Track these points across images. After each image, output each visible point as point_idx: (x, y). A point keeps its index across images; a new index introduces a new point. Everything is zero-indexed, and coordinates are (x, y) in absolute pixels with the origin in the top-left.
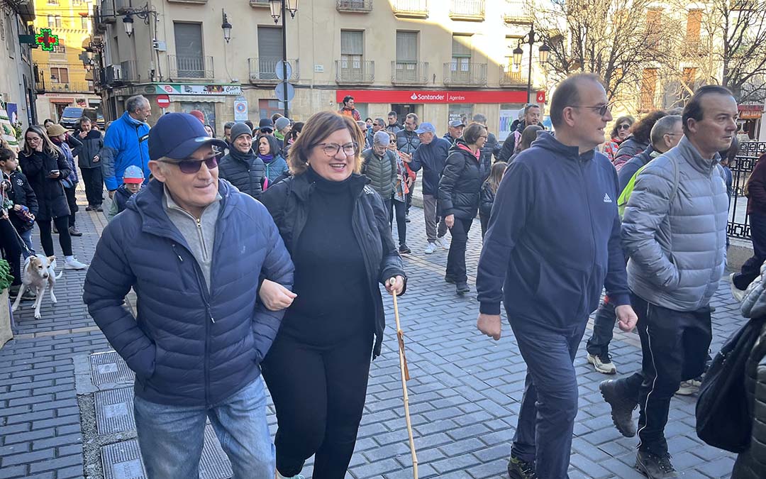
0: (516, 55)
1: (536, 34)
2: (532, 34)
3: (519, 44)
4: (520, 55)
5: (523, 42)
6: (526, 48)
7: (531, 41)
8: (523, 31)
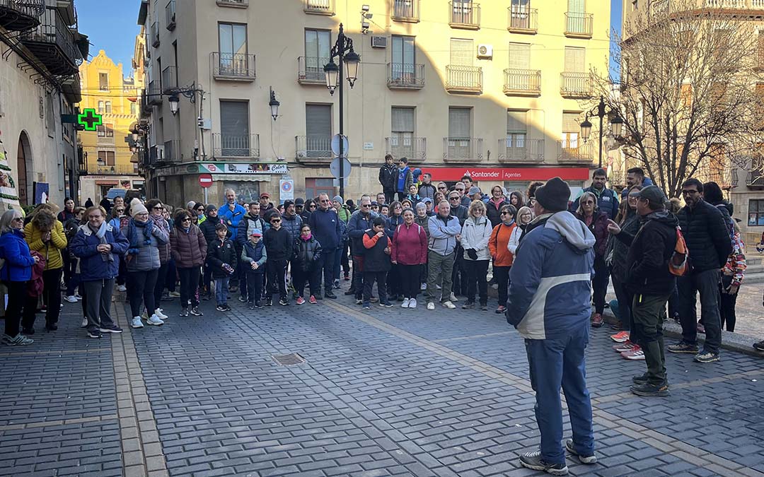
0: (584, 129)
1: (607, 106)
2: (602, 107)
3: (587, 117)
4: (588, 129)
5: (592, 115)
7: (601, 114)
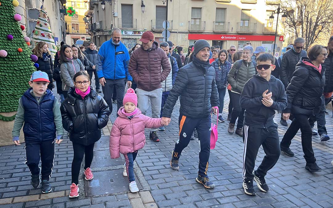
0: (271, 19)
1: (281, 9)
2: (279, 9)
3: (272, 14)
4: (272, 19)
5: (274, 13)
6: (275, 16)
7: (278, 13)
8: (275, 8)
